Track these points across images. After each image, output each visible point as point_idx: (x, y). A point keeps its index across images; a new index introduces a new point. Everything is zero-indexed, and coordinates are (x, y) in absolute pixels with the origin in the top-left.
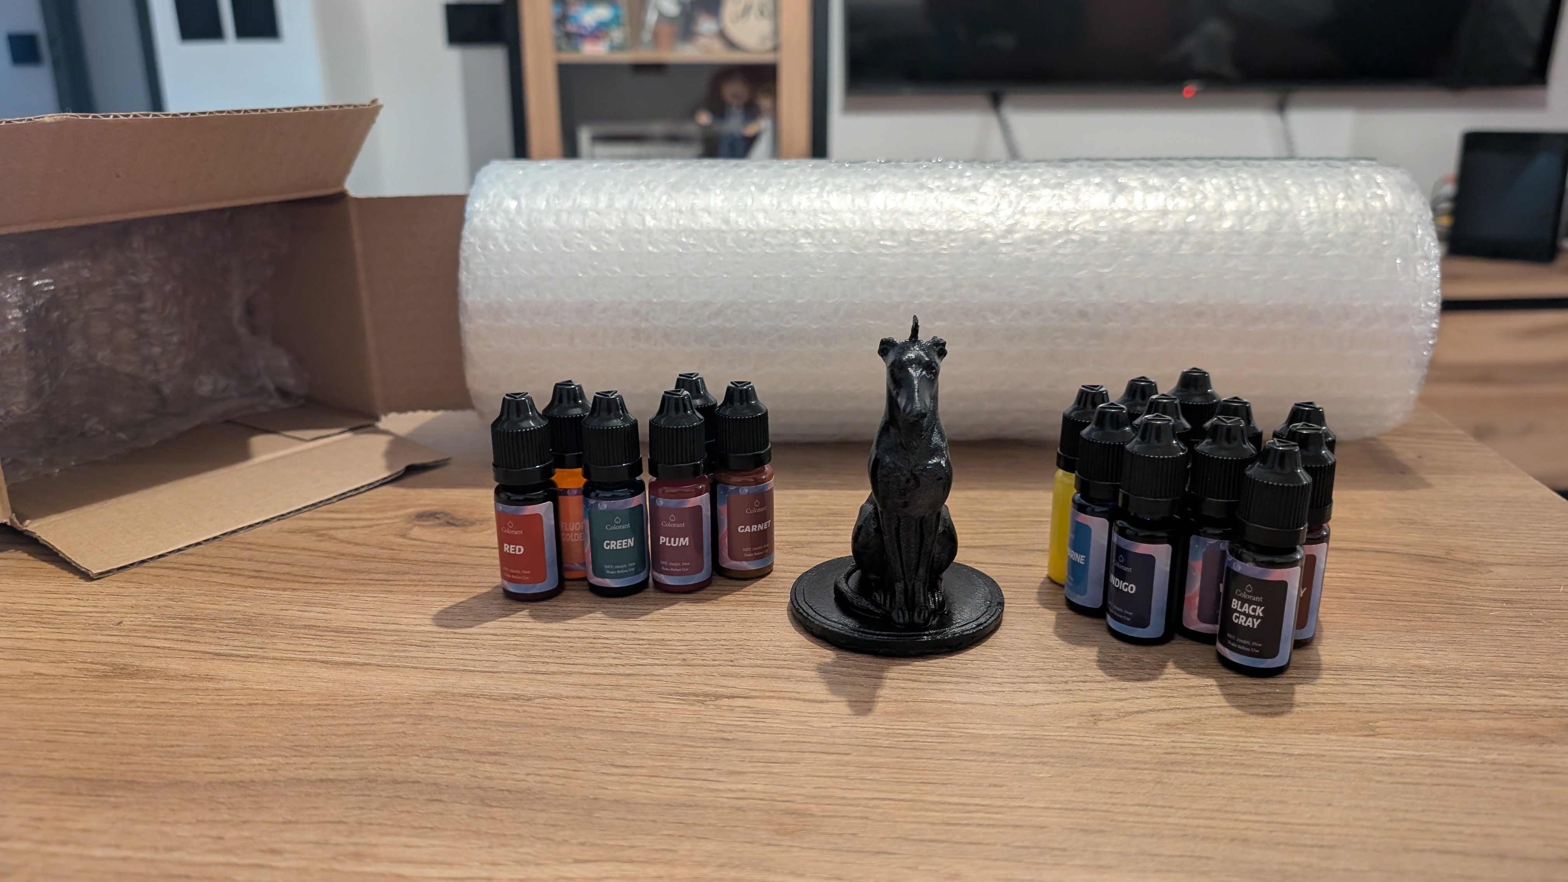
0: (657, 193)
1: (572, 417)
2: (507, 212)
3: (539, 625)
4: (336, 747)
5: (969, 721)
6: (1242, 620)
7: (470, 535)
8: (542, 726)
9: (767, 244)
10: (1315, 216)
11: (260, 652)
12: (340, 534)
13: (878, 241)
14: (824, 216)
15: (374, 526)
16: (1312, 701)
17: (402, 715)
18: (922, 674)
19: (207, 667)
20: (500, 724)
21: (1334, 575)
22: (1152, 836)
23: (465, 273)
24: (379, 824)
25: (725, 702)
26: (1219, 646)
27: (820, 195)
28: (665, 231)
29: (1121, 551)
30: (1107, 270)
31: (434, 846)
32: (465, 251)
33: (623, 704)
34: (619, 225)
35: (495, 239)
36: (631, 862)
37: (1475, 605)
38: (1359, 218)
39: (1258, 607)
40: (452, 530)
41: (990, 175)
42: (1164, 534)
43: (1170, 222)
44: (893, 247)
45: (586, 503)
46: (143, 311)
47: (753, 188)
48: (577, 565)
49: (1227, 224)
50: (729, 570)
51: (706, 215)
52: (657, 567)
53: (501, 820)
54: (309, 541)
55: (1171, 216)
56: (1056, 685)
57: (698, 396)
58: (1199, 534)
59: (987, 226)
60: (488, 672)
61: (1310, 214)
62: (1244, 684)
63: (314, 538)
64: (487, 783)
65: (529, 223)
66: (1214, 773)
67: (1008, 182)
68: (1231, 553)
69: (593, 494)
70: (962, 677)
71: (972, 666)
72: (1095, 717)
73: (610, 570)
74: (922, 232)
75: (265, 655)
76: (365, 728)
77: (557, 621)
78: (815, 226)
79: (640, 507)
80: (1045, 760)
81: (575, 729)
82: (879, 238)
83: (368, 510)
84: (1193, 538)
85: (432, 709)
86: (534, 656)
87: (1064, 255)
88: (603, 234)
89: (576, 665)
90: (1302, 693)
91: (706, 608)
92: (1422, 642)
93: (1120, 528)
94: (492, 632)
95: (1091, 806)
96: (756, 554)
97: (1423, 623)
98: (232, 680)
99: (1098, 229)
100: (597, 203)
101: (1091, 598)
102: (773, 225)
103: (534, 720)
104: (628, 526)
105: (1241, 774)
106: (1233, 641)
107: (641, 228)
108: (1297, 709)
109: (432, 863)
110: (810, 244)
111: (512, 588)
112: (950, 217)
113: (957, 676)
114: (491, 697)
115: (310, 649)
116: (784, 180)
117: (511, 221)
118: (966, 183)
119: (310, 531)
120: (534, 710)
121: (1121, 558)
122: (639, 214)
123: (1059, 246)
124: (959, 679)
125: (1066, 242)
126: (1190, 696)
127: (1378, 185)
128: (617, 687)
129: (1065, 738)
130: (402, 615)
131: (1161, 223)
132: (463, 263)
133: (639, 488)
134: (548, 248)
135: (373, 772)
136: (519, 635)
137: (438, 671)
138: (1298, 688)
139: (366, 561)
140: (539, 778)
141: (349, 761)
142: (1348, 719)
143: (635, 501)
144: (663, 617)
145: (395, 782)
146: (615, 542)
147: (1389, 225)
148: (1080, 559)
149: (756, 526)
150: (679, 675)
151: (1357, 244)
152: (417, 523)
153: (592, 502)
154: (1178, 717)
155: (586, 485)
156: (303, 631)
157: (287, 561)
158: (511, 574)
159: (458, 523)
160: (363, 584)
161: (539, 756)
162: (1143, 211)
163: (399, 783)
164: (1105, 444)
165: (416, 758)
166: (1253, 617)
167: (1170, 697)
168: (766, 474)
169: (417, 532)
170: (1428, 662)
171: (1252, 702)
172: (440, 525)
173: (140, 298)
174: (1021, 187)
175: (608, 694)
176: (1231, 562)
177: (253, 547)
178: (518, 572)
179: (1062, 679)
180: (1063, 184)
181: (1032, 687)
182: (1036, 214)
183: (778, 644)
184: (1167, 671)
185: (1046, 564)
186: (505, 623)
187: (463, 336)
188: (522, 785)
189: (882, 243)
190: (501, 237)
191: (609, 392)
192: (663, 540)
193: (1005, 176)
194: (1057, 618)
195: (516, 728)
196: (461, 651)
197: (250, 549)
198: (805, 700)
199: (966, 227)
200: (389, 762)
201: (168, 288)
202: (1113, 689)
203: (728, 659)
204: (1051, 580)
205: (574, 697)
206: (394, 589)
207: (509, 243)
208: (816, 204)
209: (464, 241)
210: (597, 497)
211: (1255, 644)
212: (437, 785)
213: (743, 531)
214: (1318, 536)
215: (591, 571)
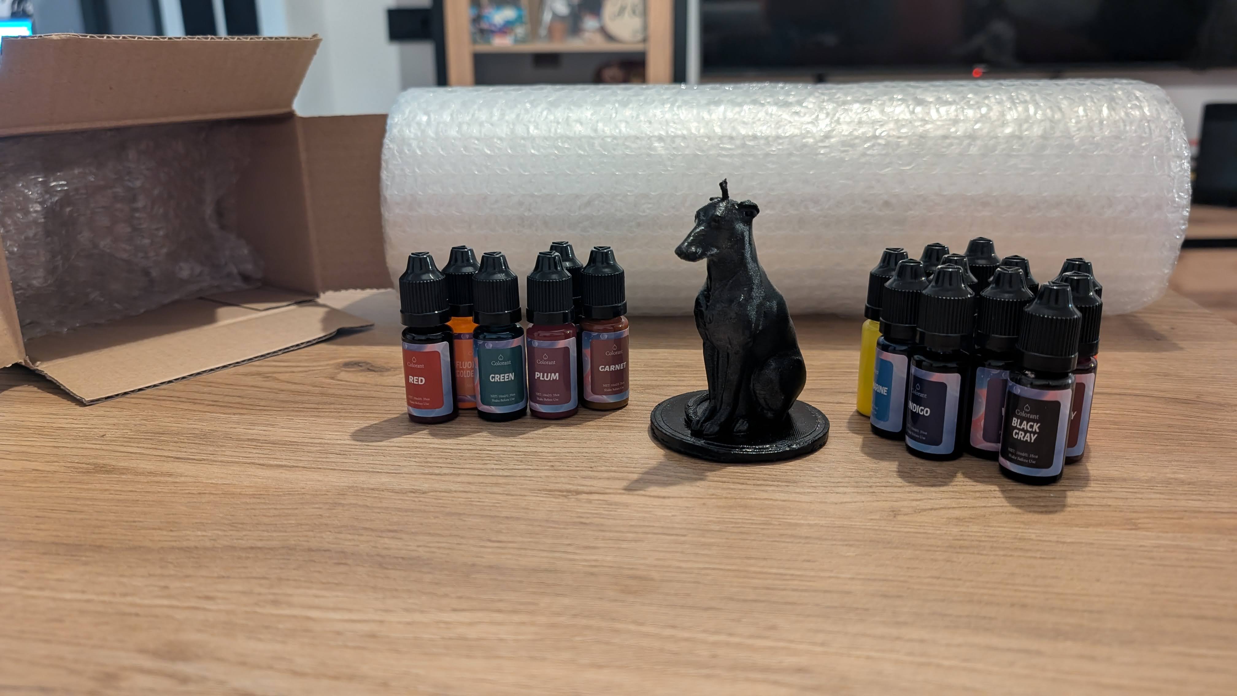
0: (539, 109)
1: (465, 274)
2: (419, 124)
3: (436, 440)
4: (265, 524)
5: (788, 513)
6: (1021, 436)
7: (385, 378)
8: (433, 512)
9: (627, 147)
10: (1084, 123)
11: (211, 457)
12: (281, 377)
13: (718, 144)
14: (674, 126)
15: (310, 371)
16: (1081, 503)
17: (320, 503)
18: (748, 479)
19: (168, 467)
20: (399, 510)
21: (1100, 412)
22: (943, 601)
23: (385, 172)
24: (295, 580)
25: (584, 496)
26: (1002, 460)
27: (671, 109)
28: (546, 138)
29: (917, 379)
30: (908, 168)
31: (337, 596)
32: (386, 154)
33: (500, 497)
34: (509, 133)
35: (410, 145)
36: (499, 611)
37: (1222, 435)
38: (1121, 124)
39: (1035, 424)
40: (371, 375)
41: (811, 94)
42: (954, 365)
43: (960, 130)
44: (730, 149)
45: (476, 344)
46: (136, 210)
47: (617, 105)
48: (469, 397)
49: (1008, 130)
50: (592, 403)
51: (578, 125)
52: (533, 398)
53: (395, 579)
54: (258, 381)
55: (961, 124)
56: (862, 489)
57: (568, 259)
58: (984, 366)
59: (808, 132)
60: (392, 473)
61: (1077, 123)
62: (1022, 490)
63: (260, 379)
64: (384, 552)
65: (437, 133)
66: (996, 555)
67: (826, 98)
68: (1012, 379)
69: (481, 336)
70: (782, 482)
71: (791, 474)
72: (895, 513)
73: (495, 399)
74: (755, 137)
75: (215, 459)
76: (290, 511)
77: (450, 438)
78: (667, 132)
79: (519, 348)
80: (851, 543)
81: (460, 514)
82: (719, 142)
83: (306, 360)
84: (979, 370)
85: (345, 499)
86: (431, 463)
87: (872, 156)
88: (495, 140)
89: (464, 468)
90: (1072, 497)
91: (572, 430)
92: (1177, 461)
93: (917, 361)
94: (397, 445)
95: (890, 578)
96: (614, 389)
97: (1177, 447)
98: (186, 476)
99: (901, 135)
100: (491, 117)
101: (893, 423)
102: (633, 133)
103: (427, 508)
104: (510, 362)
105: (1020, 556)
106: (1012, 454)
107: (526, 135)
108: (1069, 509)
109: (335, 609)
110: (662, 147)
111: (416, 413)
112: (778, 126)
113: (778, 481)
114: (393, 491)
115: (250, 455)
116: (642, 98)
117: (423, 132)
118: (791, 99)
119: (259, 374)
120: (427, 500)
121: (918, 387)
122: (524, 125)
123: (869, 148)
124: (780, 483)
125: (873, 146)
126: (975, 498)
127: (1137, 98)
128: (497, 484)
129: (869, 527)
130: (327, 432)
131: (953, 130)
132: (384, 164)
133: (518, 333)
134: (452, 152)
135: (293, 542)
136: (420, 448)
137: (352, 472)
138: (1069, 494)
139: (301, 395)
140: (427, 549)
141: (275, 534)
142: (1113, 517)
143: (516, 342)
144: (537, 436)
145: (310, 550)
146: (498, 376)
147: (1147, 131)
148: (883, 390)
149: (614, 366)
150: (547, 477)
151: (1120, 145)
152: (343, 369)
153: (481, 342)
154: (967, 513)
155: (476, 330)
156: (246, 442)
157: (238, 395)
158: (414, 401)
159: (376, 369)
160: (297, 411)
161: (430, 533)
162: (938, 120)
163: (313, 551)
164: (905, 292)
165: (329, 533)
166: (1031, 432)
167: (958, 498)
168: (622, 323)
169: (343, 375)
170: (1182, 476)
171: (1029, 503)
172: (362, 371)
173: (134, 199)
174: (837, 103)
175: (488, 489)
176: (1012, 387)
177: (213, 385)
178: (421, 399)
179: (867, 484)
180: (871, 100)
181: (841, 490)
182: (849, 123)
183: (630, 456)
184: (956, 479)
185: (856, 402)
186: (408, 439)
187: (383, 224)
188: (414, 554)
189: (721, 146)
190: (414, 144)
191: (495, 253)
192: (538, 375)
193: (823, 94)
194: (863, 441)
195: (412, 513)
196: (371, 458)
197: (210, 386)
198: (650, 496)
199: (791, 133)
200: (306, 536)
201: (156, 192)
202: (910, 492)
203: (588, 466)
204: (859, 413)
205: (460, 492)
206: (322, 414)
207: (420, 148)
208: (668, 116)
209: (385, 147)
210: (485, 339)
211: (1032, 456)
212: (343, 552)
213: (603, 370)
214: (1087, 368)
215: (480, 401)
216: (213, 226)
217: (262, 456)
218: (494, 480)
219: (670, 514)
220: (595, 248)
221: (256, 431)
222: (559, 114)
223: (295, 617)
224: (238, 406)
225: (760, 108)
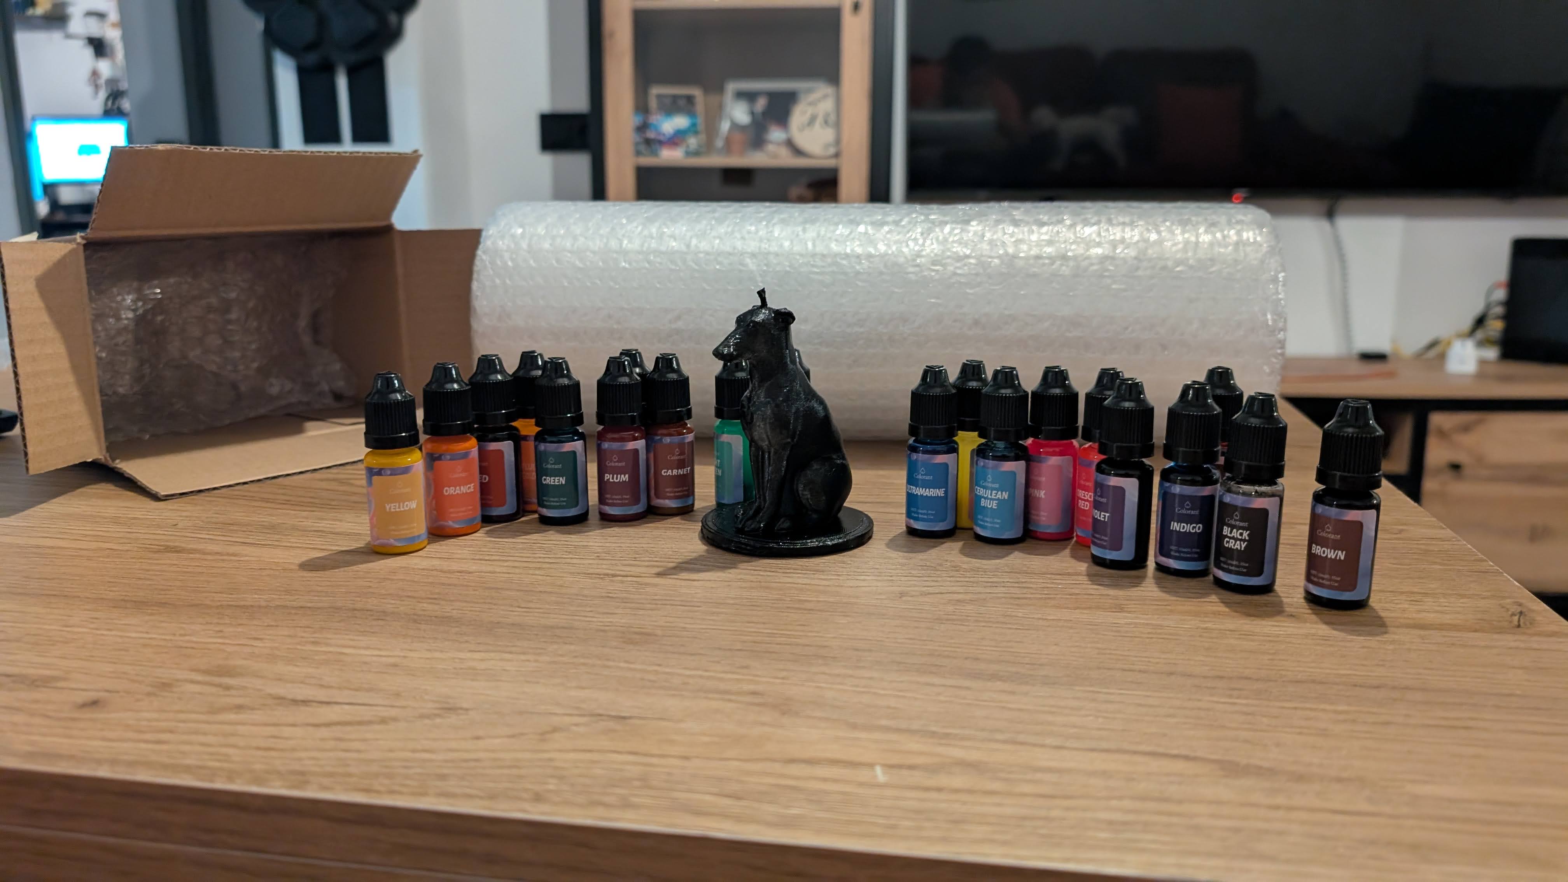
0: (635, 224)
1: (533, 377)
2: (513, 236)
5: (803, 593)
8: (474, 587)
9: (719, 263)
10: (1180, 246)
13: (810, 262)
14: (768, 243)
19: (236, 549)
20: (443, 584)
22: (907, 654)
23: (476, 283)
24: (336, 629)
25: (619, 578)
27: (767, 226)
28: (638, 252)
30: (998, 288)
31: (371, 640)
32: (478, 264)
33: (539, 577)
34: (602, 247)
35: (502, 257)
36: (510, 653)
44: (821, 267)
45: (538, 446)
46: (229, 322)
47: (713, 222)
48: (534, 499)
49: (1102, 251)
50: (658, 508)
51: (672, 240)
53: (424, 630)
54: (334, 486)
55: (1055, 245)
56: (882, 577)
57: (636, 364)
59: (899, 251)
64: (421, 613)
65: (529, 245)
66: (977, 626)
69: (543, 439)
73: (552, 502)
74: (847, 256)
78: (760, 249)
81: (498, 588)
82: (811, 259)
87: (963, 275)
88: (588, 253)
89: (513, 556)
95: (869, 638)
98: (251, 556)
99: (993, 255)
100: (586, 231)
102: (726, 249)
103: (469, 583)
105: (998, 627)
107: (618, 249)
109: (366, 648)
110: (754, 263)
111: (486, 510)
112: (870, 244)
117: (516, 243)
120: (471, 578)
122: (618, 239)
123: (960, 268)
125: (965, 265)
128: (540, 568)
129: (871, 604)
131: (1046, 251)
132: (475, 276)
134: (543, 264)
135: (340, 604)
140: (460, 612)
145: (354, 610)
148: (939, 492)
149: (678, 470)
150: (591, 564)
153: (541, 445)
155: (538, 432)
157: (310, 496)
158: (486, 499)
161: (466, 601)
163: (357, 610)
165: (373, 599)
168: (687, 428)
173: (228, 311)
175: (531, 572)
178: (484, 497)
181: (863, 577)
183: (674, 550)
188: (447, 614)
189: (812, 263)
190: (506, 255)
191: (558, 358)
192: (607, 476)
195: (453, 587)
199: (883, 251)
200: (354, 600)
201: (251, 304)
205: (504, 573)
207: (512, 260)
208: (763, 233)
209: (478, 258)
210: (545, 441)
212: (384, 612)
213: (665, 474)
216: (307, 340)
217: (325, 543)
218: (538, 565)
219: (693, 592)
220: (661, 354)
221: (323, 525)
222: (655, 227)
223: (330, 652)
224: (310, 505)
225: (856, 227)
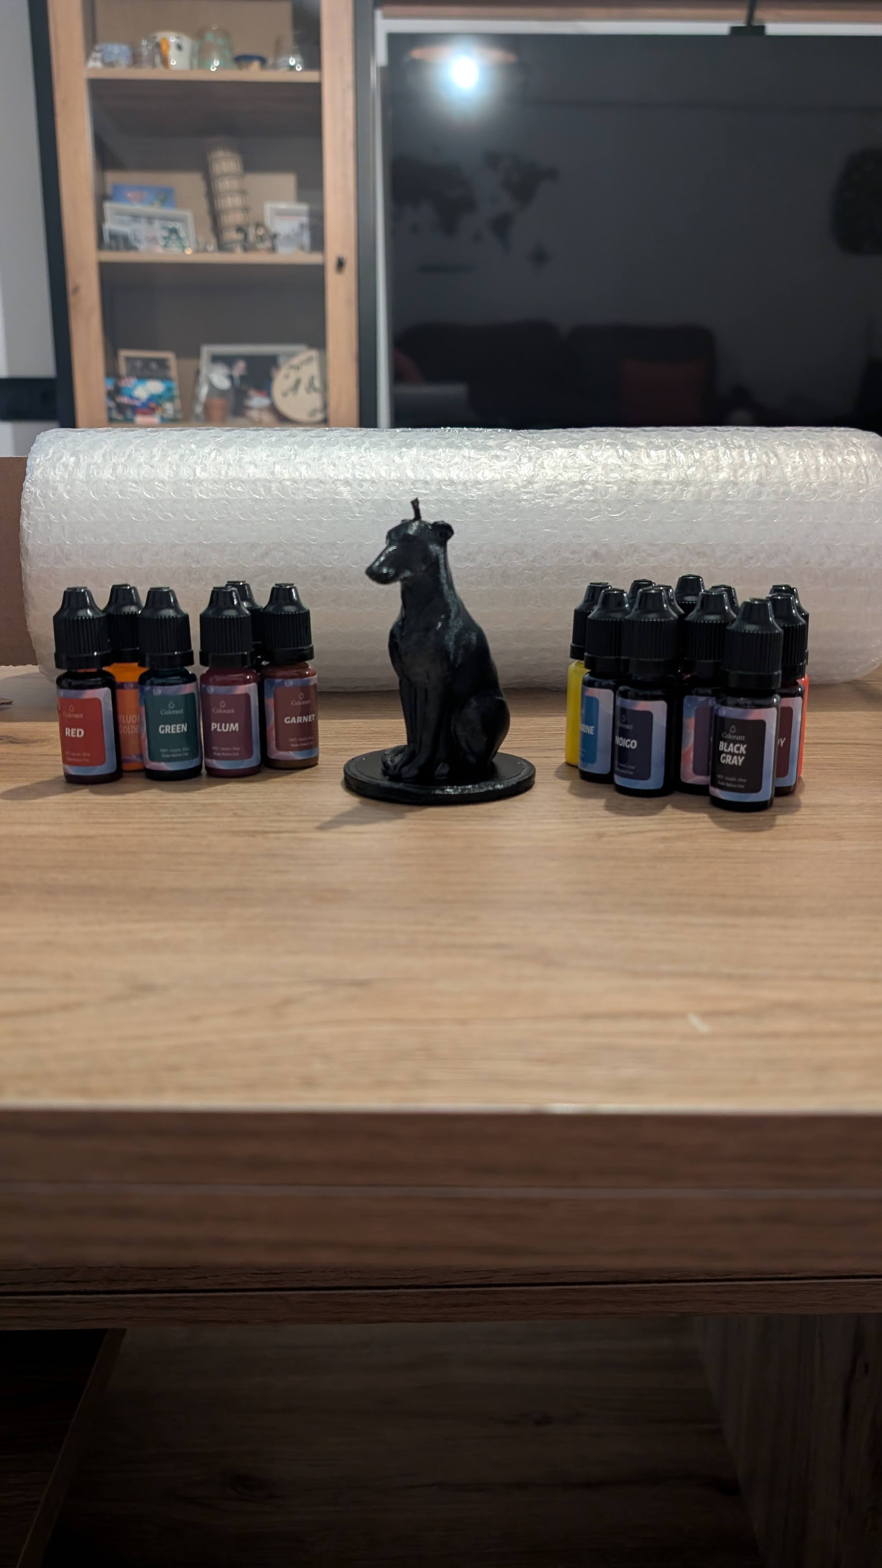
0: (207, 450)
1: (128, 614)
2: (65, 466)
3: (100, 797)
5: (489, 839)
6: (729, 760)
7: (33, 748)
8: (103, 852)
9: (309, 491)
10: (800, 469)
14: (362, 469)
16: (790, 823)
20: (64, 851)
22: (644, 894)
25: (272, 835)
26: (711, 791)
27: (358, 451)
28: (215, 482)
29: (624, 711)
30: (618, 515)
32: (27, 499)
33: (178, 838)
34: (172, 476)
35: (55, 489)
38: (838, 470)
39: (742, 746)
42: (660, 693)
43: (672, 475)
45: (142, 692)
48: (135, 755)
49: (723, 476)
50: (277, 760)
51: (252, 467)
52: (209, 754)
55: (673, 470)
57: (246, 598)
58: (691, 694)
59: (509, 477)
61: (794, 468)
65: (87, 476)
68: (718, 703)
69: (148, 682)
71: (494, 811)
73: (165, 753)
74: (452, 482)
78: (354, 476)
79: (192, 695)
80: (553, 858)
81: (134, 852)
84: (686, 699)
86: (95, 814)
87: (580, 502)
89: (134, 818)
90: (781, 820)
91: (256, 786)
93: (622, 692)
95: (593, 881)
96: (301, 745)
99: (610, 480)
100: (151, 458)
101: (601, 766)
102: (315, 476)
103: (95, 848)
104: (182, 711)
105: (723, 862)
106: (722, 781)
107: (192, 478)
108: (777, 828)
110: (349, 491)
111: (73, 771)
112: (476, 470)
114: (55, 837)
117: (71, 474)
118: (491, 443)
120: (95, 843)
121: (624, 719)
122: (190, 467)
123: (575, 494)
125: (581, 491)
126: (684, 823)
127: (854, 445)
129: (573, 846)
131: (664, 475)
132: (24, 511)
133: (191, 678)
134: (105, 496)
136: (80, 803)
142: (819, 832)
143: (188, 688)
146: (169, 727)
147: (864, 477)
148: (590, 730)
149: (301, 718)
150: (230, 822)
151: (838, 492)
153: (147, 690)
154: (674, 834)
155: (142, 676)
158: (72, 757)
159: (20, 742)
162: (648, 465)
164: (608, 621)
166: (738, 755)
167: (666, 824)
168: (308, 670)
171: (738, 826)
172: (4, 743)
174: (540, 448)
175: (164, 833)
176: (718, 711)
178: (79, 754)
179: (573, 816)
180: (578, 445)
181: (546, 821)
182: (553, 468)
184: (665, 811)
185: (564, 756)
186: (67, 797)
188: (86, 883)
190: (61, 488)
191: (162, 588)
192: (214, 726)
194: (572, 785)
195: (79, 853)
196: (25, 812)
199: (491, 478)
202: (618, 822)
203: (275, 812)
204: (568, 764)
205: (133, 836)
207: (68, 492)
208: (354, 459)
209: (26, 490)
210: (152, 684)
211: (740, 780)
213: (287, 720)
214: (794, 692)
215: (148, 758)
218: (169, 826)
219: (366, 845)
220: (276, 585)
222: (231, 454)
225: (457, 451)
